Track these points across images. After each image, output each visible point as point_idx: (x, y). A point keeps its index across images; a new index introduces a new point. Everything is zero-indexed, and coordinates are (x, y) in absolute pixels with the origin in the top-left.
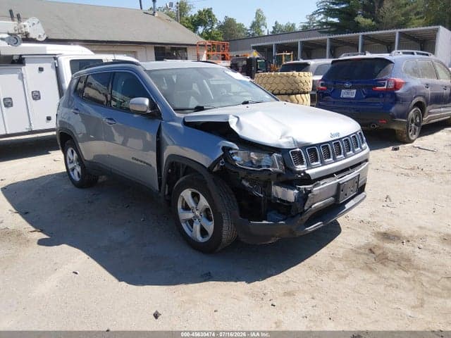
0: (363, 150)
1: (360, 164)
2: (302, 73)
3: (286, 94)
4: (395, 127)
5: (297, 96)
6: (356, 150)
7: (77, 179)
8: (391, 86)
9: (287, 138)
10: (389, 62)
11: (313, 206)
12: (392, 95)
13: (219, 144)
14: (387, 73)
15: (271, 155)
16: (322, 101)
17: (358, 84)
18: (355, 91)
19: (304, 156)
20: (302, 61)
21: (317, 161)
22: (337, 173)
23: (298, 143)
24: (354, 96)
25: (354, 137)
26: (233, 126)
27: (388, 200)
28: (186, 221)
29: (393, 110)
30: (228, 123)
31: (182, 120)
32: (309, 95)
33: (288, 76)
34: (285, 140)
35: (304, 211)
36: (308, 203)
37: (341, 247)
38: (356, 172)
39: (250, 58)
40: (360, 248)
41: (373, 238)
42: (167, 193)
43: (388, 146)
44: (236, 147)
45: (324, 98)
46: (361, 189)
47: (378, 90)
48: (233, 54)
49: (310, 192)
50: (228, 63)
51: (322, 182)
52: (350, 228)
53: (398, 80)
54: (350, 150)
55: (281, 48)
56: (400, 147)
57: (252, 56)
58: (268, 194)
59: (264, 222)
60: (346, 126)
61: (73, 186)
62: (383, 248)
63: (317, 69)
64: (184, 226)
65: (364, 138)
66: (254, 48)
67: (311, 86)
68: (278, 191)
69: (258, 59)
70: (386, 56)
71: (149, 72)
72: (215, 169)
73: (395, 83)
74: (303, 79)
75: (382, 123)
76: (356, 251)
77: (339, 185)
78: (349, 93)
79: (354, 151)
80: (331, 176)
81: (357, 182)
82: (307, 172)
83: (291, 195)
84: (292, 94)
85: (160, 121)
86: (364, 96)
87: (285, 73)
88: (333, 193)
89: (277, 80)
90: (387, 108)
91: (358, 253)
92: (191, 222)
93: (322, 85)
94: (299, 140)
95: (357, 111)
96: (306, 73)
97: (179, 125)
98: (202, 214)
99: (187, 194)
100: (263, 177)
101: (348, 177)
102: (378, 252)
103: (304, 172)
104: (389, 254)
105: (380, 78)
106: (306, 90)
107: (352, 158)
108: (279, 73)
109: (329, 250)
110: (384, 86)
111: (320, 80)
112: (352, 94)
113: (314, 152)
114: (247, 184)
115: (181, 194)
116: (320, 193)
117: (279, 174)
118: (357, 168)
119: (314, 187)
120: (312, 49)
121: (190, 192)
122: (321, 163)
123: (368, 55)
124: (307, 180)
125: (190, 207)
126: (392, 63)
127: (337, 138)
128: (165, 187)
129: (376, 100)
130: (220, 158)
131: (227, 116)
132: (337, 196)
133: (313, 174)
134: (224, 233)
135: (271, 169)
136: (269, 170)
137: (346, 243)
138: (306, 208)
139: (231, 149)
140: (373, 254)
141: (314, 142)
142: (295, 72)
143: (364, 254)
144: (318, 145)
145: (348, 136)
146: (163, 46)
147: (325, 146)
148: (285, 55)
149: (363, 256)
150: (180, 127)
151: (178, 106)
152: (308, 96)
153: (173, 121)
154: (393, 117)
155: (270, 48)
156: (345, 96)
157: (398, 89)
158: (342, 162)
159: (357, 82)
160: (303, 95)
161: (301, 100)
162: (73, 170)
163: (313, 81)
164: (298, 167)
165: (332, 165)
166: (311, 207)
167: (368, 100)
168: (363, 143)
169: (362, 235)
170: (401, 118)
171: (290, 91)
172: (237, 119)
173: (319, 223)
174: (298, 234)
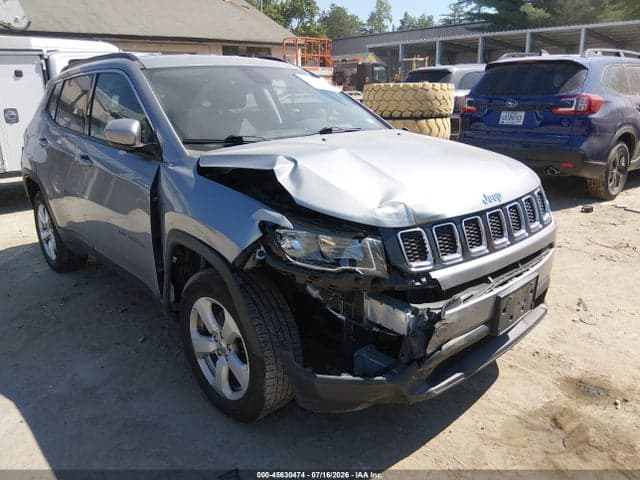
0: (544, 226)
1: (538, 253)
2: (438, 85)
3: (410, 118)
4: (587, 174)
5: (430, 120)
6: (532, 226)
7: (53, 257)
8: (583, 107)
9: (394, 205)
10: (579, 67)
11: (444, 347)
12: (584, 122)
13: (254, 216)
14: (576, 85)
15: (360, 239)
16: (470, 130)
17: (528, 103)
18: (523, 114)
19: (427, 241)
20: (439, 67)
21: (454, 250)
22: (495, 275)
23: (417, 216)
24: (521, 123)
25: (529, 200)
26: (283, 178)
27: (581, 308)
28: (204, 356)
29: (585, 146)
30: (272, 171)
31: (195, 164)
32: (449, 120)
33: (415, 90)
34: (390, 210)
35: (426, 357)
36: (435, 341)
37: (499, 412)
38: (532, 270)
39: (364, 65)
40: (533, 415)
41: (559, 392)
42: (172, 299)
43: (574, 205)
44: (287, 223)
45: (473, 127)
46: (539, 300)
47: (561, 114)
48: (339, 58)
49: (439, 318)
50: (329, 71)
51: (463, 296)
52: (516, 367)
53: (595, 97)
54: (520, 228)
55: (411, 50)
56: (595, 206)
57: (367, 61)
58: (358, 315)
59: (345, 376)
60: (513, 179)
61: (48, 268)
62: (579, 415)
63: (462, 79)
64: (202, 363)
65: (547, 202)
66: (371, 50)
67: (451, 106)
68: (376, 310)
69: (376, 65)
70: (575, 58)
71: (150, 72)
72: (249, 265)
73: (590, 102)
74: (440, 94)
75: (567, 168)
76: (527, 422)
77: (498, 300)
78: (513, 118)
79: (528, 229)
80: (482, 280)
81: (534, 291)
82: (434, 275)
83: (401, 320)
84: (422, 118)
85: (158, 163)
86: (538, 123)
87: (411, 84)
88: (486, 316)
89: (398, 95)
90: (574, 142)
91: (531, 427)
92: (214, 357)
93: (469, 103)
94: (418, 210)
95: (526, 147)
96: (445, 85)
97: (188, 172)
98: (231, 347)
99: (204, 306)
100: (345, 285)
101: (516, 283)
102: (570, 426)
103: (426, 274)
104: (591, 432)
105: (565, 94)
106: (444, 112)
107: (525, 243)
108: (401, 85)
109: (476, 417)
110: (571, 106)
111: (467, 96)
112: (518, 118)
113: (449, 234)
114: (315, 293)
115: (195, 306)
116: (459, 320)
117: (376, 280)
118: (533, 262)
119: (448, 307)
120: (457, 53)
121: (209, 304)
122: (463, 255)
123: (546, 56)
124: (434, 291)
125: (210, 331)
126: (585, 68)
127: (497, 203)
128: (169, 290)
129: (555, 129)
130: (256, 245)
131: (272, 158)
132: (493, 322)
133: (445, 280)
134: (268, 390)
135: (357, 269)
136: (355, 272)
137: (508, 403)
138: (429, 351)
139: (277, 226)
140: (559, 431)
141: (450, 212)
142: (427, 83)
143: (544, 430)
144: (458, 220)
145: (516, 200)
146: (236, 45)
147: (471, 221)
148: (417, 61)
149: (542, 435)
150: (189, 178)
151: (192, 136)
152: (447, 121)
153: (180, 164)
154: (585, 157)
155: (394, 51)
156: (506, 122)
157: (594, 113)
158: (506, 252)
159: (526, 100)
160: (439, 120)
161: (435, 129)
162: (48, 240)
163: (456, 98)
164: (414, 264)
165: (484, 259)
166: (440, 348)
167: (544, 129)
168: (545, 211)
169: (539, 384)
170: (597, 159)
171: (418, 114)
172: (293, 164)
173: (457, 375)
174: (413, 400)
